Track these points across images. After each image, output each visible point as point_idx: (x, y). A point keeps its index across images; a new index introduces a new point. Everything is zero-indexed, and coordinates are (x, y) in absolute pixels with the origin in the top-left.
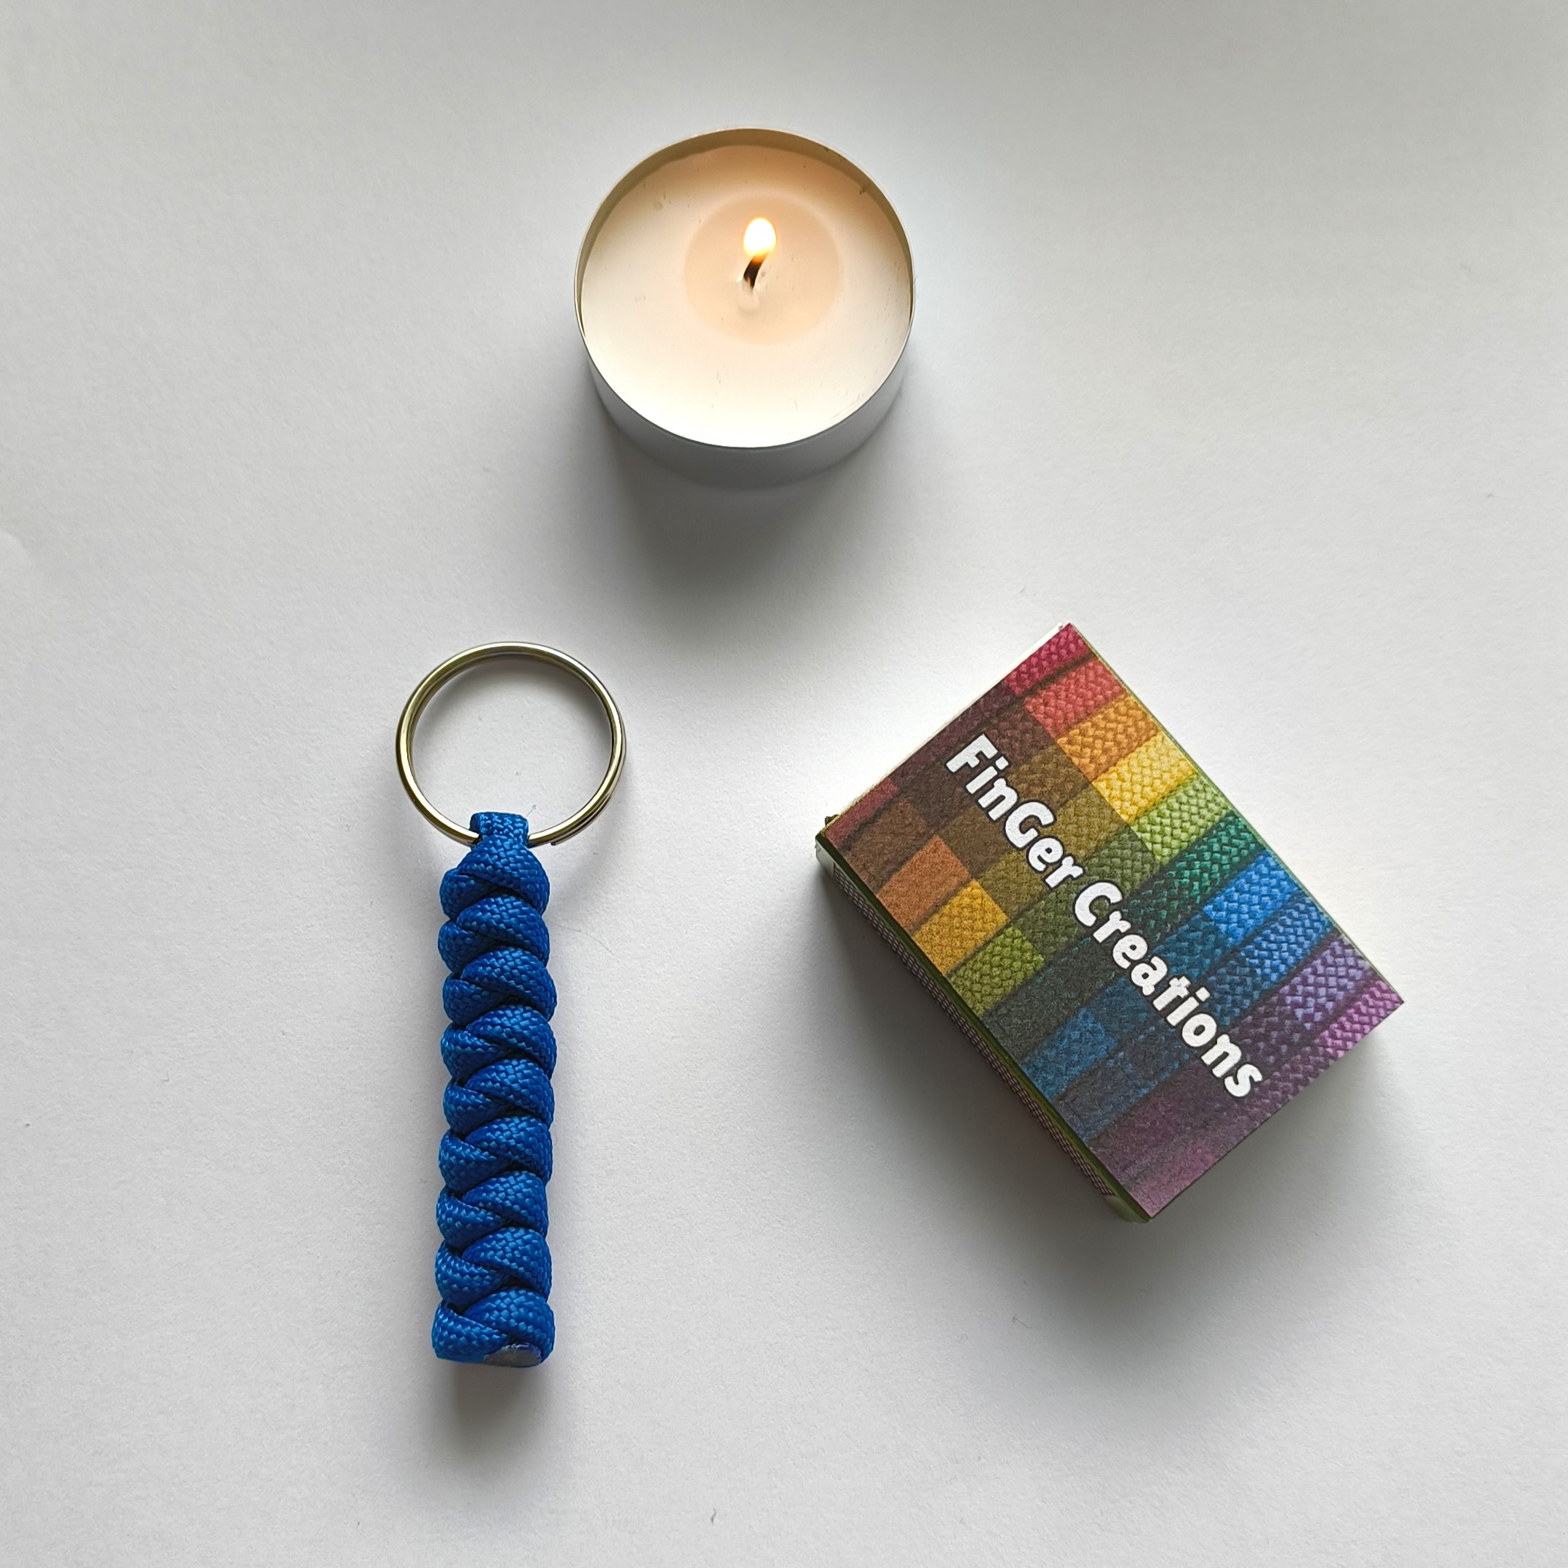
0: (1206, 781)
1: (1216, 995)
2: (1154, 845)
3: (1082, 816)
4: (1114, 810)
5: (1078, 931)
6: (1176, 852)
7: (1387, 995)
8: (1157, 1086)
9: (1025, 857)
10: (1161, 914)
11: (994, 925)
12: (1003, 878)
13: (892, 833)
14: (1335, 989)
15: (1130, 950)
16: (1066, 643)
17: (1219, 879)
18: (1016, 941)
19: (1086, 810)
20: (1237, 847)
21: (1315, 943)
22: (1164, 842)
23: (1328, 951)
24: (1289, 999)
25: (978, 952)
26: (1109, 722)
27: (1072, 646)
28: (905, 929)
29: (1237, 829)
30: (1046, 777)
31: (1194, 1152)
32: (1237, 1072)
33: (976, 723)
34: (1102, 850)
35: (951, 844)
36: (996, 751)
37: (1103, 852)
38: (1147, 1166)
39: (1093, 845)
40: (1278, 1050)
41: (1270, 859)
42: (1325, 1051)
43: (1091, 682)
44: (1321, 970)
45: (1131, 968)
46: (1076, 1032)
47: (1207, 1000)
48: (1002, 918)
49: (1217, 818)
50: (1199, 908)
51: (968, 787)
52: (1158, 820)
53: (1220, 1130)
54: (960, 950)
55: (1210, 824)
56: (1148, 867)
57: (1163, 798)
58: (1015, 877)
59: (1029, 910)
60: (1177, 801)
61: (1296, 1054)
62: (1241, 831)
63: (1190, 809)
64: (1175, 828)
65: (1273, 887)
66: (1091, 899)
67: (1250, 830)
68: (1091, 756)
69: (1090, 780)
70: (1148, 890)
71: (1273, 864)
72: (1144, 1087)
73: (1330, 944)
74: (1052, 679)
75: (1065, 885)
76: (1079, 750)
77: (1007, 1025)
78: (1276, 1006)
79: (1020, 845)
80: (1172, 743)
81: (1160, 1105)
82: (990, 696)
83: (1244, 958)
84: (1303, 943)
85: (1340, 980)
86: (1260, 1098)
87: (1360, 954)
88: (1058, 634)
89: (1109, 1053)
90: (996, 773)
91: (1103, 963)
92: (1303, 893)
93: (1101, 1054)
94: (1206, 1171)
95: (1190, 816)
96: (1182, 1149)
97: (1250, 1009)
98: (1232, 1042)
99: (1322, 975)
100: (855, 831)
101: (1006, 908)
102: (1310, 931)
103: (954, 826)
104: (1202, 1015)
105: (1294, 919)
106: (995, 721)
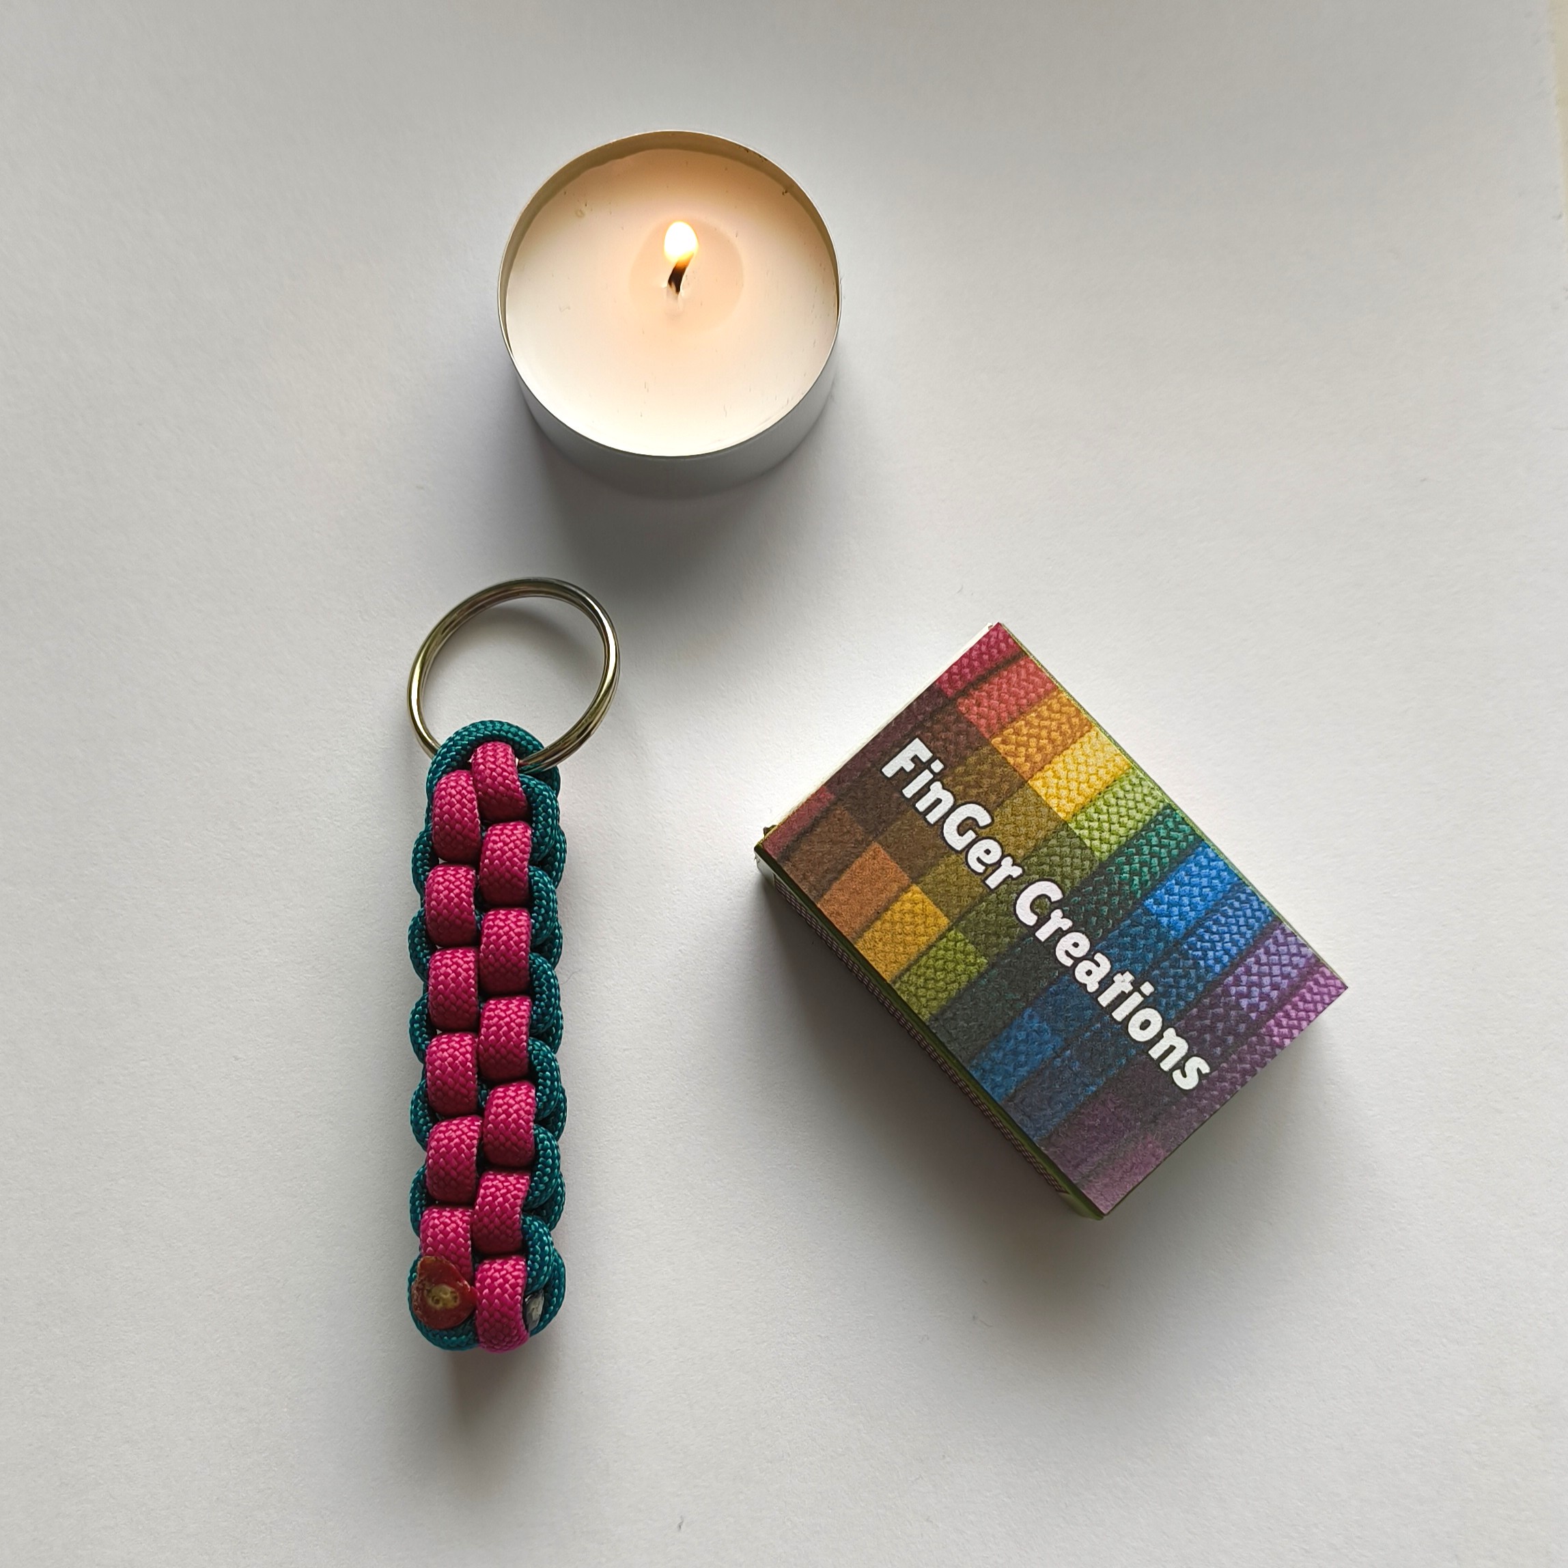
0: (1142, 775)
1: (1160, 989)
2: (1093, 842)
3: (1020, 815)
4: (1051, 808)
5: (1020, 930)
6: (1115, 847)
7: (1331, 982)
8: (1105, 1083)
9: (964, 860)
10: (1102, 910)
11: (937, 929)
12: (943, 881)
13: (830, 841)
14: (1279, 978)
15: (1073, 947)
16: (996, 642)
17: (1159, 873)
18: (958, 944)
19: (1023, 809)
20: (1176, 839)
21: (1258, 932)
22: (1103, 838)
23: (1271, 940)
24: (1233, 990)
25: (922, 957)
26: (1042, 720)
27: (1003, 645)
28: (848, 937)
29: (1174, 821)
30: (982, 778)
31: (1145, 1147)
32: (1184, 1065)
33: (910, 727)
34: (1040, 849)
35: (891, 850)
36: (931, 755)
37: (1042, 850)
38: (1099, 1164)
39: (1031, 844)
40: (1225, 1041)
41: (1209, 850)
42: (1272, 1040)
43: (1024, 680)
44: (1264, 959)
45: (1074, 966)
46: (1022, 1033)
47: (1151, 994)
48: (944, 921)
49: (1155, 811)
50: (1139, 903)
51: (905, 791)
52: (1095, 816)
53: (1170, 1124)
54: (903, 956)
55: (1148, 818)
56: (1087, 863)
57: (1100, 794)
58: (955, 880)
59: (970, 913)
60: (1114, 797)
61: (1243, 1045)
62: (1179, 823)
63: (1127, 804)
64: (1113, 824)
65: (1213, 878)
66: (1031, 899)
67: (1188, 822)
68: (1026, 754)
69: (1026, 779)
70: (1089, 886)
71: (1212, 855)
72: (1092, 1084)
73: (1272, 933)
74: (983, 679)
75: (1005, 886)
76: (1013, 750)
77: (954, 1029)
78: (1221, 996)
79: (959, 849)
80: (1107, 739)
81: (1109, 1101)
82: (923, 699)
83: (1187, 951)
84: (1245, 933)
85: (1284, 969)
86: (1208, 1090)
87: (1302, 942)
88: (988, 633)
89: (1056, 1052)
90: (931, 776)
91: (1047, 962)
92: (1244, 883)
93: (1048, 1054)
94: (1158, 1166)
95: (1127, 811)
96: (1132, 1145)
97: (1195, 1001)
98: (1178, 1035)
99: (1265, 964)
100: (793, 841)
101: (948, 912)
102: (1251, 921)
103: (893, 831)
104: (1147, 1009)
105: (1236, 909)
106: (928, 724)
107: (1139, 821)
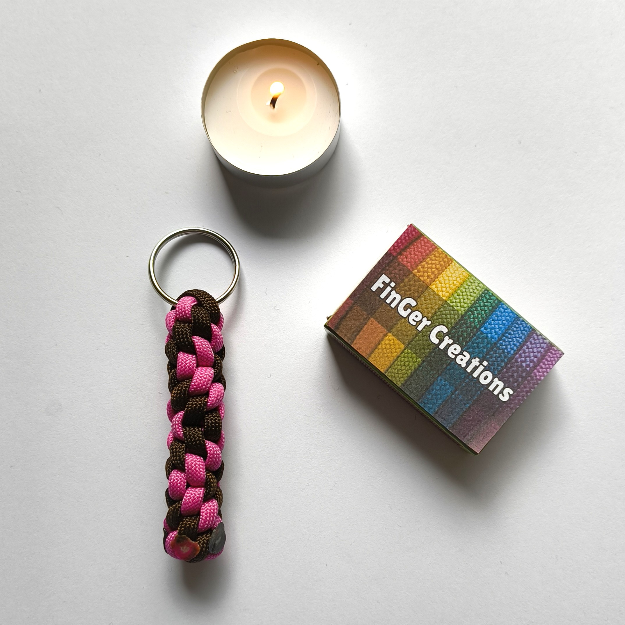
0: (474, 279)
1: (490, 363)
2: (458, 307)
3: (427, 300)
4: (440, 296)
5: (432, 346)
6: (467, 309)
7: (557, 352)
8: (473, 402)
9: (408, 321)
10: (464, 334)
11: (400, 350)
12: (400, 330)
13: (354, 319)
14: (537, 353)
15: (454, 350)
16: (411, 232)
17: (485, 317)
18: (409, 354)
19: (429, 298)
20: (490, 303)
21: (527, 336)
22: (461, 305)
23: (532, 339)
24: (519, 360)
25: (395, 361)
26: (432, 261)
27: (414, 233)
28: (365, 357)
29: (489, 295)
30: (411, 287)
31: (491, 426)
32: (503, 392)
33: (380, 270)
34: (437, 313)
35: (378, 320)
36: (390, 280)
38: (474, 434)
39: (433, 311)
40: (518, 380)
41: (504, 305)
43: (423, 246)
44: (530, 346)
45: (456, 358)
46: (438, 386)
47: (487, 365)
48: (402, 346)
49: (481, 292)
50: (479, 330)
51: (381, 296)
52: (458, 297)
53: (500, 415)
54: (388, 362)
55: (478, 295)
56: (456, 316)
57: (458, 288)
58: (405, 329)
59: (412, 341)
60: (464, 288)
61: (525, 381)
62: (491, 296)
63: (469, 291)
64: (465, 299)
65: (507, 317)
66: (436, 333)
67: (495, 295)
68: (427, 276)
69: (429, 285)
70: (458, 325)
71: (505, 307)
72: (467, 404)
73: (532, 336)
74: (407, 247)
75: (425, 329)
76: (422, 274)
77: (411, 388)
78: (515, 363)
79: (405, 316)
80: (459, 265)
81: (475, 409)
84: (521, 337)
85: (538, 349)
86: (513, 400)
87: (545, 338)
88: (407, 229)
89: (452, 393)
90: (391, 289)
91: (444, 357)
92: (519, 317)
93: (449, 393)
95: (470, 294)
96: (486, 425)
97: (505, 366)
98: (499, 380)
99: (531, 348)
100: (339, 321)
101: (403, 342)
102: (523, 332)
103: (378, 313)
104: (486, 371)
105: (517, 328)
106: (387, 268)
107: (475, 297)
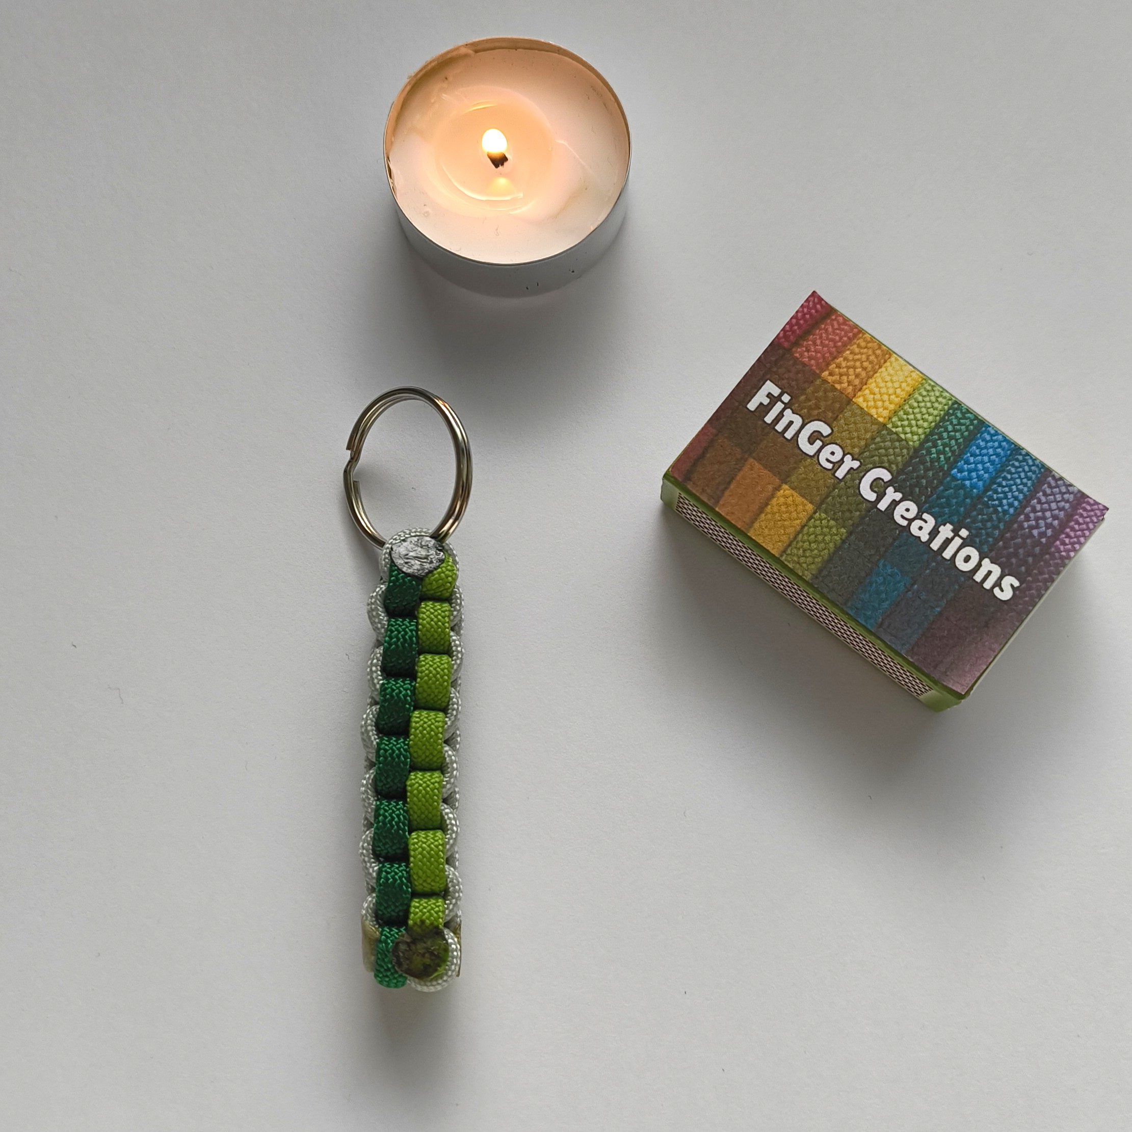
0: (933, 384)
1: (973, 531)
2: (906, 435)
3: (851, 424)
4: (872, 416)
5: (866, 505)
6: (923, 436)
7: (1096, 507)
8: (946, 604)
9: (817, 461)
10: (922, 482)
11: (805, 513)
12: (804, 479)
13: (718, 462)
14: (1057, 511)
15: (905, 512)
16: (814, 305)
17: (957, 450)
18: (823, 522)
19: (853, 419)
20: (964, 425)
21: (1035, 481)
22: (913, 431)
23: (1046, 485)
24: (1026, 525)
25: (798, 535)
26: (855, 355)
27: (818, 306)
28: (743, 529)
29: (961, 412)
30: (819, 402)
31: (984, 645)
32: (1001, 584)
33: (761, 373)
34: (870, 446)
35: (762, 462)
36: (780, 391)
37: (871, 447)
38: (952, 662)
39: (863, 443)
40: (1026, 562)
41: (990, 429)
42: (1060, 555)
43: (837, 329)
44: (1043, 499)
45: (909, 525)
46: (881, 578)
47: (968, 536)
48: (810, 507)
49: (946, 407)
50: (947, 473)
51: (765, 419)
52: (905, 417)
53: (998, 626)
54: (784, 536)
55: (942, 413)
56: (905, 451)
57: (905, 401)
58: (813, 476)
59: (828, 498)
60: (915, 402)
61: (1040, 562)
62: (965, 413)
63: (925, 405)
64: (918, 420)
65: (997, 448)
66: (870, 482)
67: (971, 411)
68: (848, 381)
69: (851, 398)
70: (909, 467)
71: (993, 432)
72: (937, 607)
73: (1046, 480)
74: (808, 332)
75: (849, 476)
76: (838, 379)
77: (830, 583)
78: (1018, 530)
79: (812, 454)
80: (903, 362)
81: (951, 617)
83: (988, 501)
84: (1027, 483)
85: (1059, 504)
86: (1021, 598)
87: (1069, 483)
88: (807, 299)
89: (907, 588)
90: (783, 406)
91: (889, 524)
92: (1019, 448)
93: (901, 590)
95: (927, 410)
96: (974, 645)
97: (1000, 536)
98: (992, 562)
99: (1045, 503)
100: (692, 466)
101: (811, 500)
102: (1030, 474)
103: (762, 449)
104: (967, 548)
105: (1017, 468)
106: (775, 369)
